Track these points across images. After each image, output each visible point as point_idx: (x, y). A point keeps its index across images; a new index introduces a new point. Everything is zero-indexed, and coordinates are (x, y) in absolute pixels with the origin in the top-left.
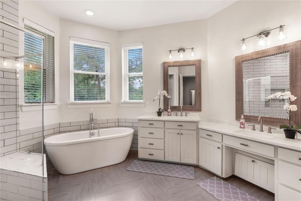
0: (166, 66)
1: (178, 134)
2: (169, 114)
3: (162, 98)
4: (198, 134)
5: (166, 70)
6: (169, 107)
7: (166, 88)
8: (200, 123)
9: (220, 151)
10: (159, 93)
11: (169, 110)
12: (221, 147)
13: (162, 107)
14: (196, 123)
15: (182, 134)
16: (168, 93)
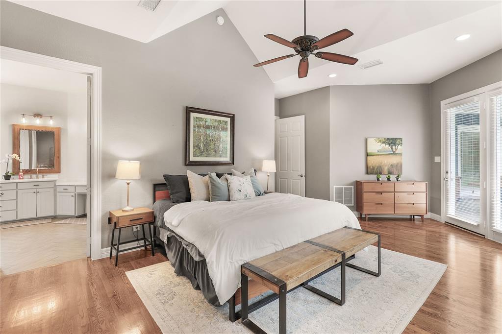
0: (16, 130)
1: (34, 192)
2: (21, 177)
3: (11, 162)
4: (55, 190)
5: (16, 132)
6: (21, 171)
7: (16, 151)
8: (57, 182)
9: (73, 198)
10: (7, 157)
11: (21, 174)
12: (74, 195)
13: (11, 171)
14: (54, 181)
15: (38, 192)
16: (19, 156)
